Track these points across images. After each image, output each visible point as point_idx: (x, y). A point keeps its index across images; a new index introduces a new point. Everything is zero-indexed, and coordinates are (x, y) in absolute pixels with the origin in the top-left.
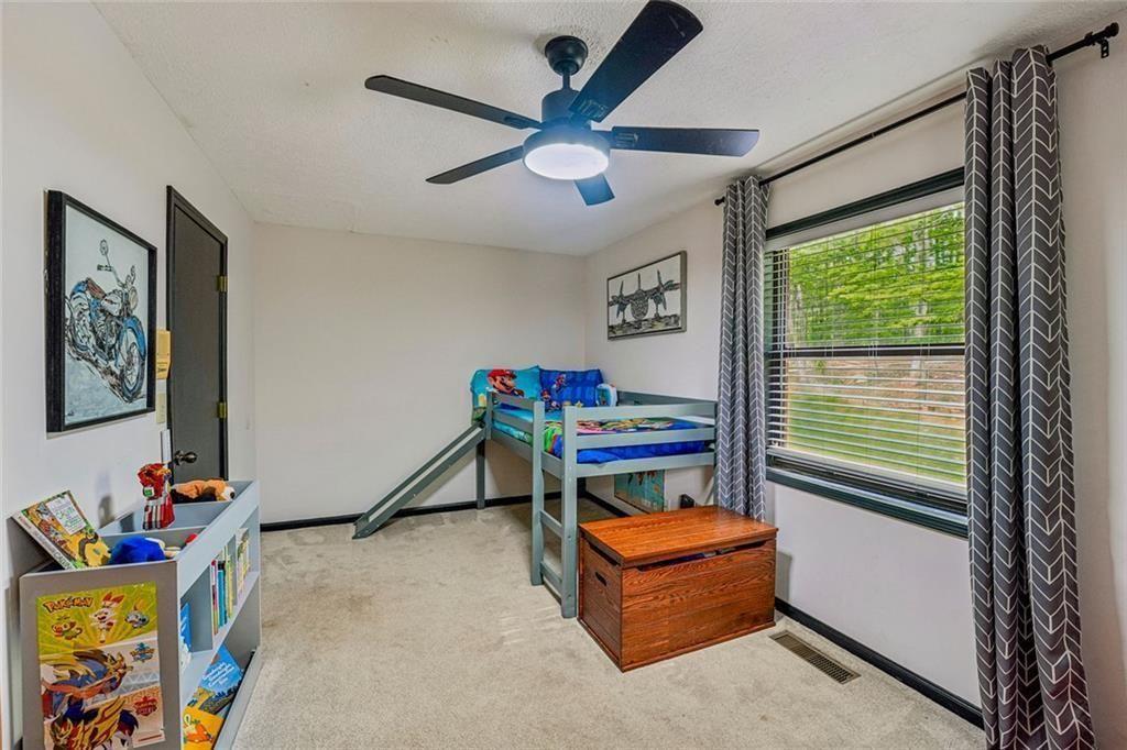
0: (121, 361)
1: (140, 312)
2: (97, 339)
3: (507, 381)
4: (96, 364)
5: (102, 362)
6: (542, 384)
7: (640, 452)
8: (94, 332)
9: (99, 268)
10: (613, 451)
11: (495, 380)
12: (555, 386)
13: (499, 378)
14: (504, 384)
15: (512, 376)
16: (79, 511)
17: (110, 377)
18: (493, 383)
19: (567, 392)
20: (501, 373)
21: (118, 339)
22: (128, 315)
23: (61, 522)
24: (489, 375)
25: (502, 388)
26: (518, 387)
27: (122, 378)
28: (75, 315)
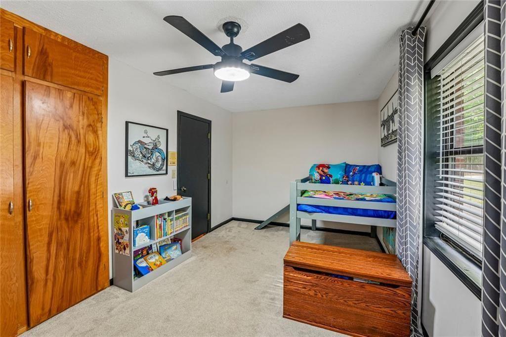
0: (153, 160)
1: (162, 147)
2: (143, 155)
3: (325, 170)
4: (142, 161)
5: (145, 161)
6: (346, 172)
7: (339, 211)
8: (141, 153)
9: (144, 137)
10: (321, 208)
11: (319, 169)
12: (351, 173)
13: (321, 168)
14: (323, 171)
15: (328, 167)
16: (132, 197)
17: (148, 165)
18: (318, 170)
19: (357, 177)
20: (323, 166)
21: (152, 154)
22: (156, 148)
23: (125, 198)
24: (317, 167)
25: (322, 173)
26: (329, 173)
27: (154, 165)
28: (134, 150)
